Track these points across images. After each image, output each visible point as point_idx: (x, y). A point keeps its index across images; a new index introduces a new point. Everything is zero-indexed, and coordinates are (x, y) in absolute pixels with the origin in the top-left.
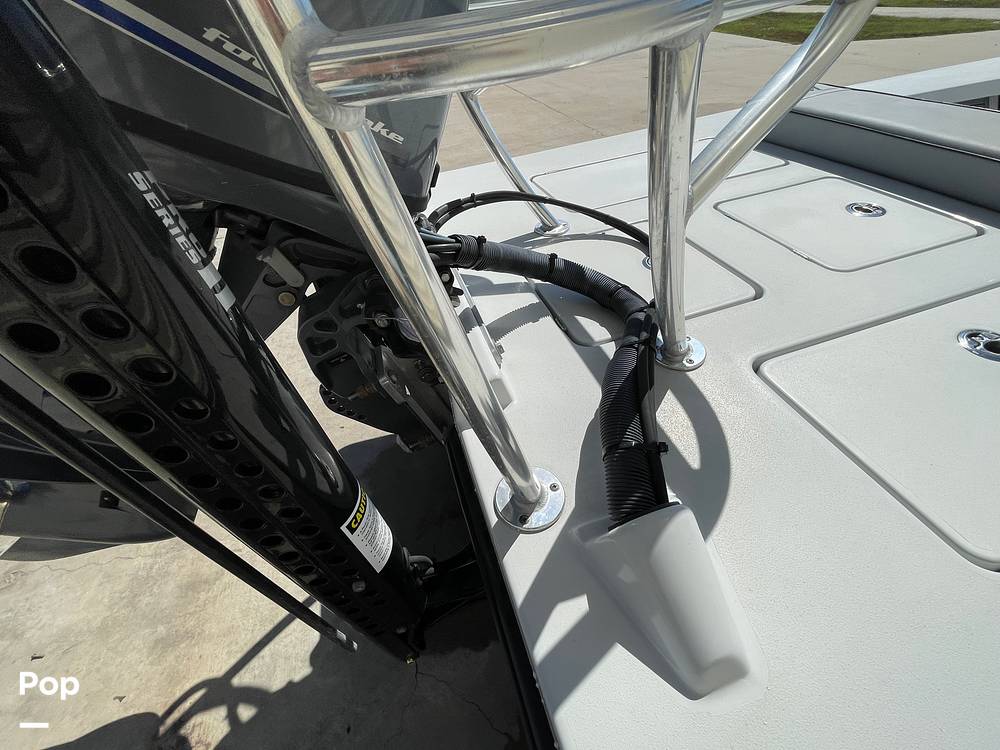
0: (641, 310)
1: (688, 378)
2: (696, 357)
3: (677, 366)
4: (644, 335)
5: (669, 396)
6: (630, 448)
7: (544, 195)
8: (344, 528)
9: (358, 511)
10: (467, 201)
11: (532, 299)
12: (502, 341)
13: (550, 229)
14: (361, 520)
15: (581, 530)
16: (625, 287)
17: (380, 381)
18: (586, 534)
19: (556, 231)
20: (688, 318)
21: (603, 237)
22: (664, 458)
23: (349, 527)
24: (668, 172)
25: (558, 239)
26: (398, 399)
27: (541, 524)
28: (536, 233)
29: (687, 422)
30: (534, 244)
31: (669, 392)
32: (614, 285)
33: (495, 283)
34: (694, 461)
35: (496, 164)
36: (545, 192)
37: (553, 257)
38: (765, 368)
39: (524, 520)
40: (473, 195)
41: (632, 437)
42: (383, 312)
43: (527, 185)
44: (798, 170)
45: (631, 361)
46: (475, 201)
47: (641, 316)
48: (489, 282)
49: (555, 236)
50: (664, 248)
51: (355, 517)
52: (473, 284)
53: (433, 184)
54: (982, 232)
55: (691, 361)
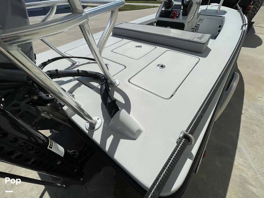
0: (103, 77)
1: (117, 87)
2: (118, 83)
3: (115, 86)
4: (105, 81)
5: (115, 92)
6: (110, 103)
7: (70, 56)
8: (48, 148)
9: (51, 143)
10: (47, 62)
11: (77, 82)
12: (73, 94)
13: (75, 64)
14: (52, 145)
15: (107, 124)
16: (98, 73)
17: (41, 115)
18: (108, 124)
19: (77, 64)
20: (112, 77)
21: (89, 63)
22: (117, 103)
23: (50, 147)
24: (93, 47)
25: (78, 66)
26: (49, 117)
27: (98, 127)
28: (72, 66)
29: (120, 96)
30: (72, 69)
31: (115, 91)
32: (95, 73)
33: (65, 81)
34: (123, 102)
35: (52, 50)
36: (70, 55)
37: (78, 70)
38: (130, 81)
39: (94, 128)
40: (49, 60)
41: (109, 101)
42: (35, 95)
43: (63, 54)
44: (125, 41)
45: (104, 87)
46: (50, 61)
47: (103, 78)
48: (63, 81)
49: (77, 65)
50: (99, 62)
51: (50, 144)
52: (59, 83)
53: (36, 59)
54: (156, 48)
55: (117, 84)
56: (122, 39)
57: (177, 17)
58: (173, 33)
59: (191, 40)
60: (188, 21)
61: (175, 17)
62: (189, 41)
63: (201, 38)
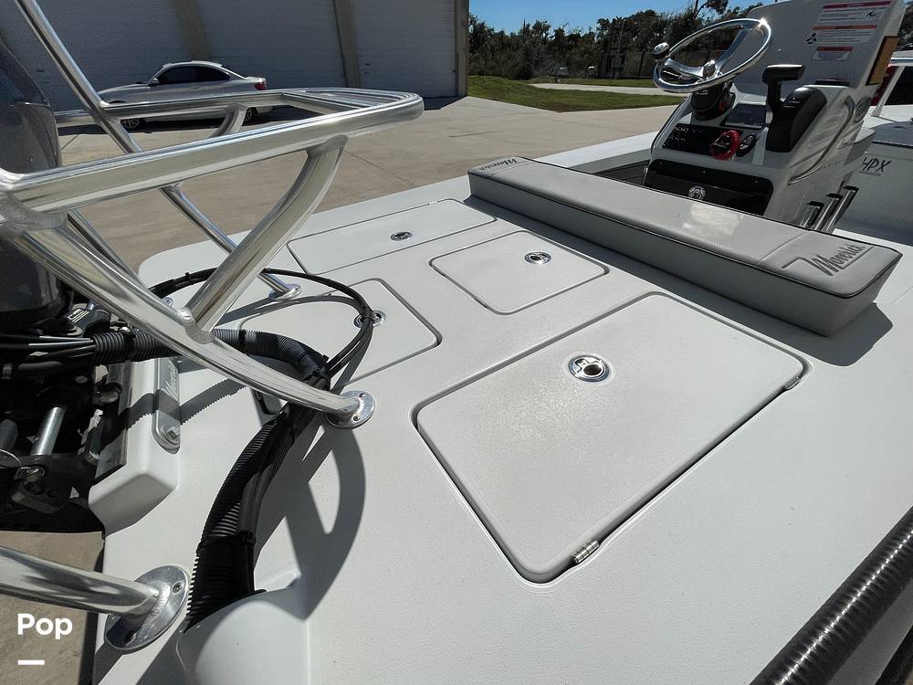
1: (352, 435)
3: (347, 424)
5: (330, 457)
10: (180, 281)
13: (281, 294)
19: (289, 295)
21: (329, 298)
25: (290, 302)
28: (269, 300)
31: (330, 453)
37: (243, 333)
38: (421, 414)
39: (129, 637)
40: (187, 274)
44: (503, 225)
46: (191, 279)
49: (287, 300)
54: (607, 272)
55: (356, 419)
56: (493, 219)
57: (741, 153)
58: (694, 223)
59: (778, 265)
60: (793, 171)
61: (731, 155)
62: (762, 269)
63: (833, 264)
